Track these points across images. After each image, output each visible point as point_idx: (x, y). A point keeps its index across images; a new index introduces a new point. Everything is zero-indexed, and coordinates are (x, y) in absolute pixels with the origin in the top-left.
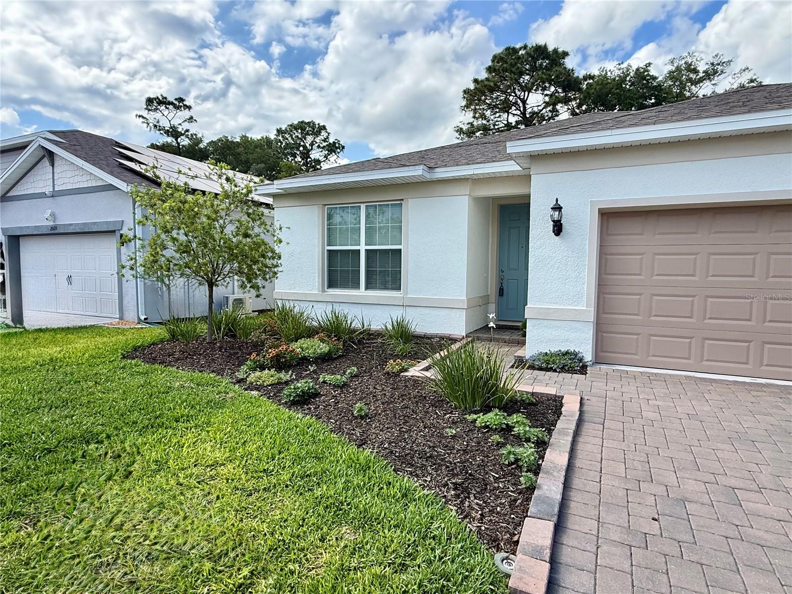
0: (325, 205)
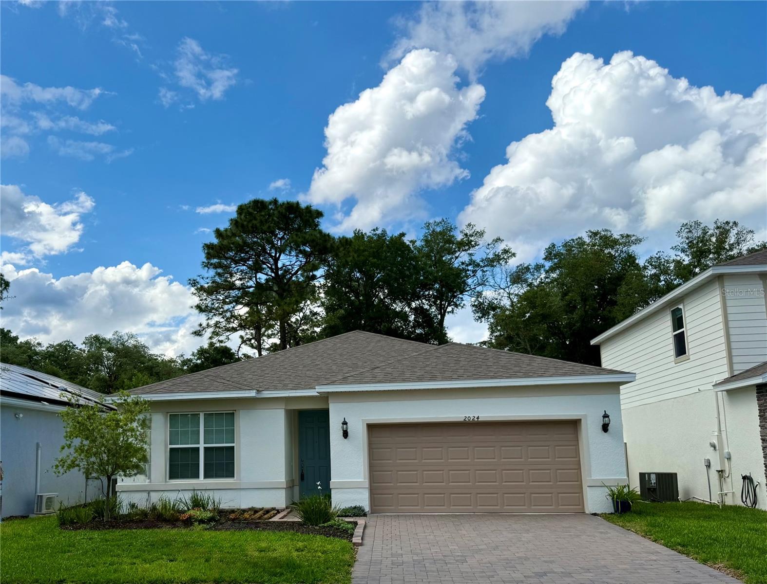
0: (168, 413)
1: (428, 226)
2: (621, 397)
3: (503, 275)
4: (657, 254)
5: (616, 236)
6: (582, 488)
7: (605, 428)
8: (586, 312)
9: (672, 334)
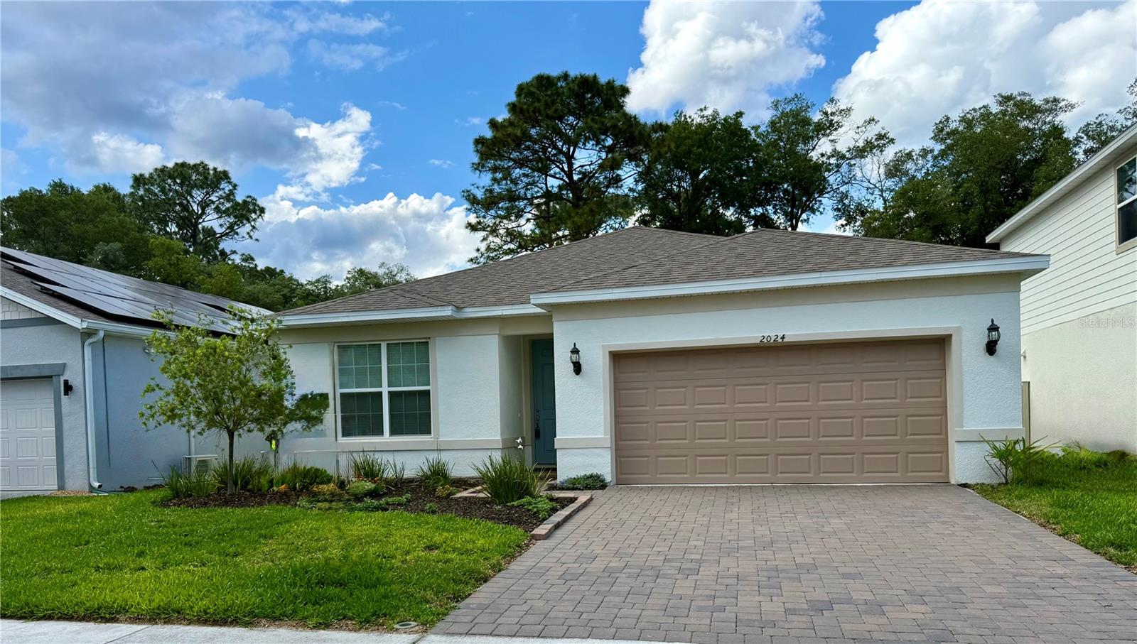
0: (335, 342)
1: (776, 105)
2: (1022, 296)
3: (874, 166)
4: (1097, 118)
5: (1038, 101)
6: (948, 444)
7: (991, 348)
8: (986, 209)
9: (1116, 206)
